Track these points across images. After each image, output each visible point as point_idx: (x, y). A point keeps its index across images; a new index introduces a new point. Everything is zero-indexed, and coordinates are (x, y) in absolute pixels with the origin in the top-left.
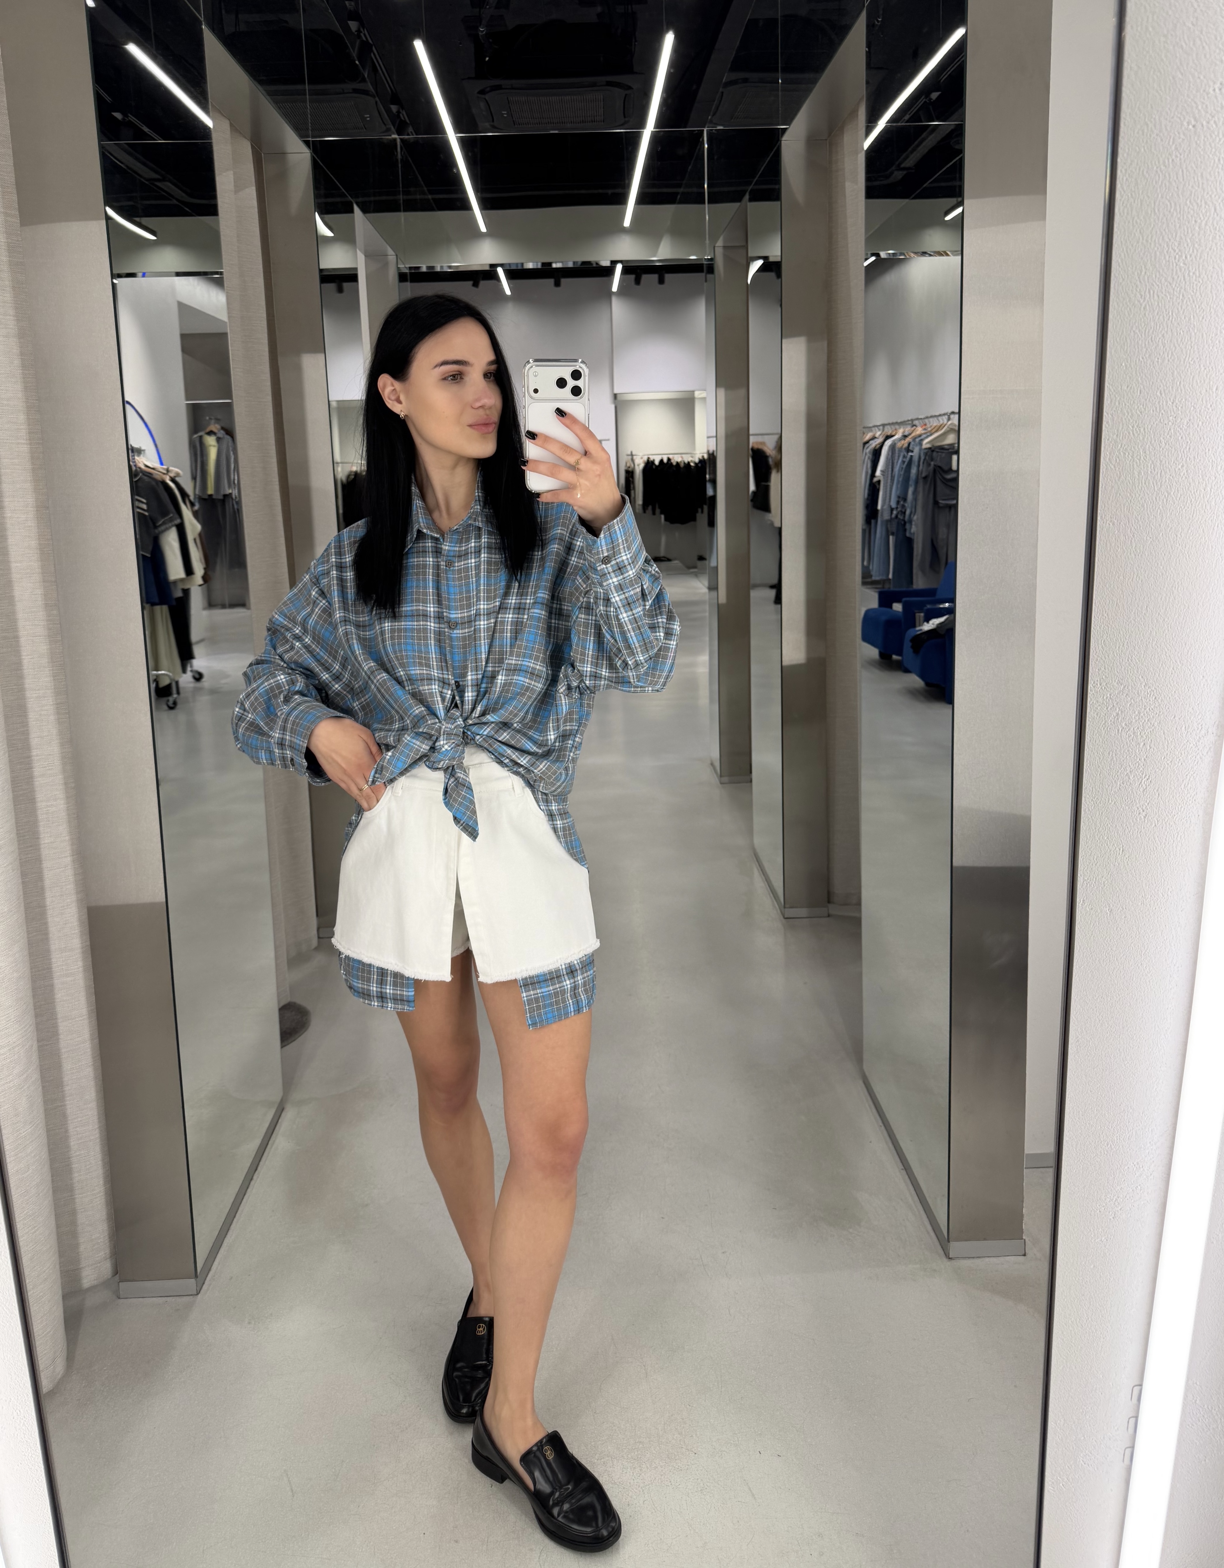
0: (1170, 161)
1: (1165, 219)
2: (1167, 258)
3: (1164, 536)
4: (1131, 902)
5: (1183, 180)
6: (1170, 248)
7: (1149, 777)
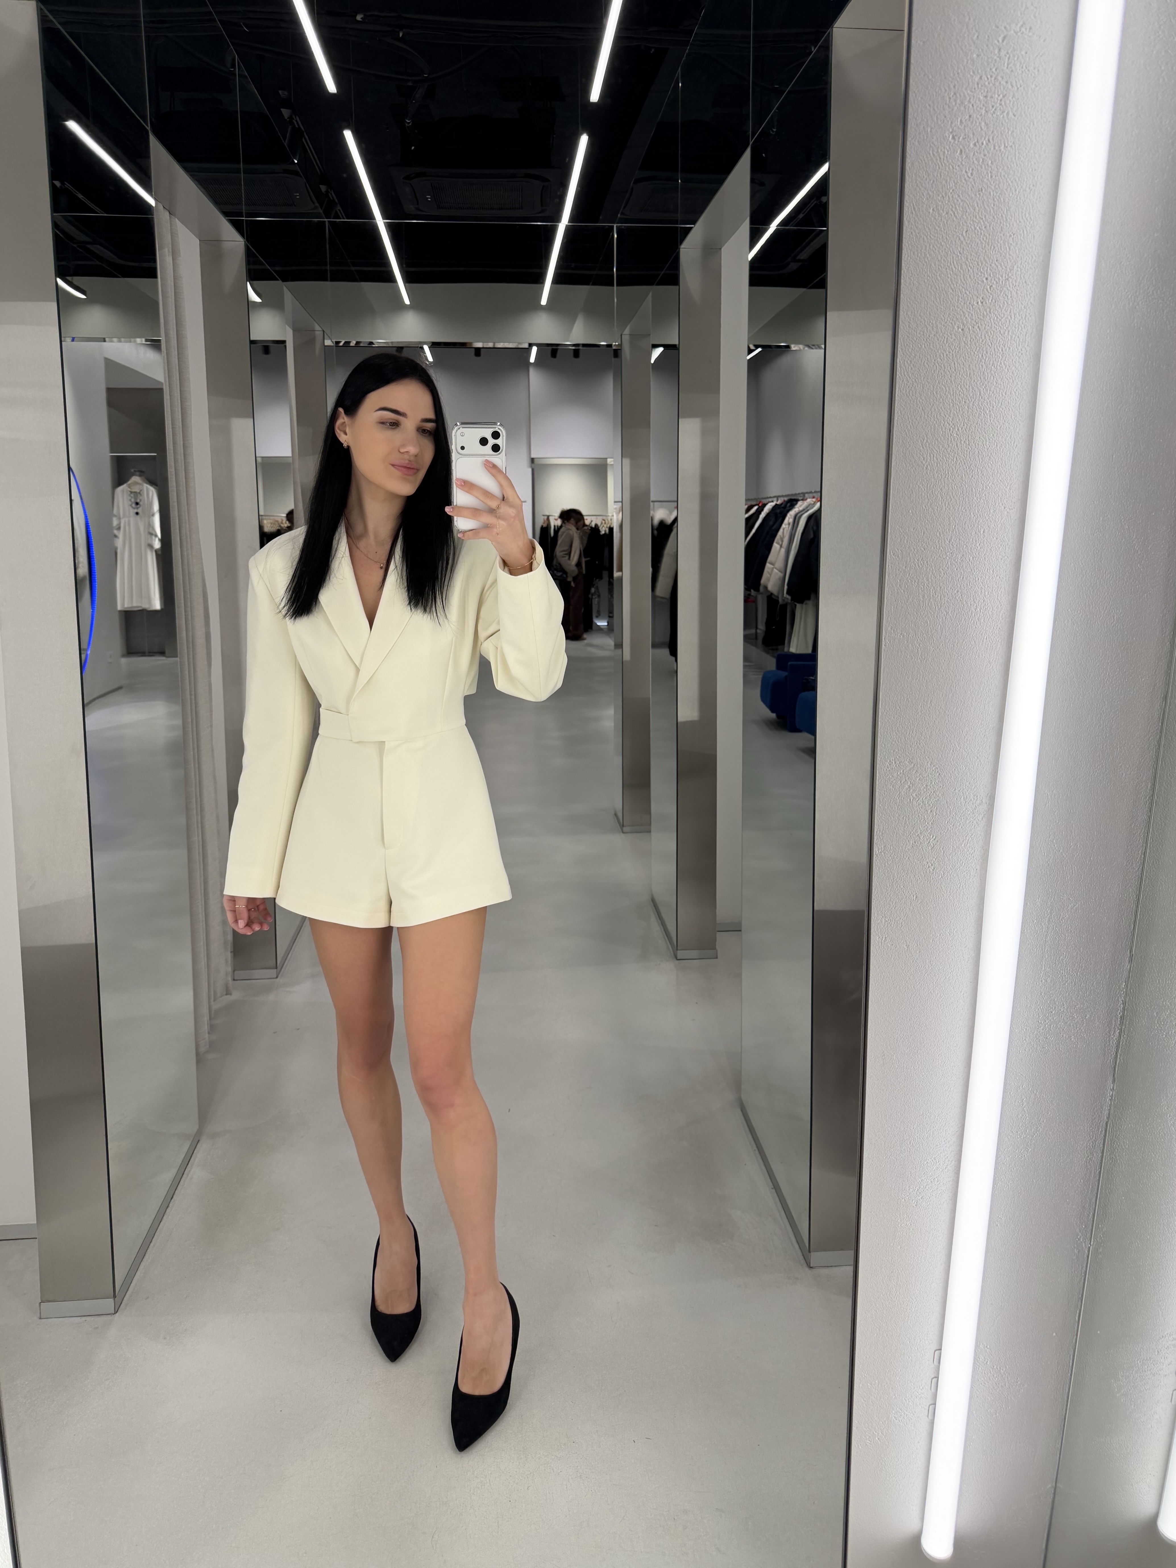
0: (945, 356)
1: (941, 400)
2: (944, 430)
3: (944, 646)
4: (924, 940)
5: (955, 370)
6: (946, 423)
7: (936, 837)
